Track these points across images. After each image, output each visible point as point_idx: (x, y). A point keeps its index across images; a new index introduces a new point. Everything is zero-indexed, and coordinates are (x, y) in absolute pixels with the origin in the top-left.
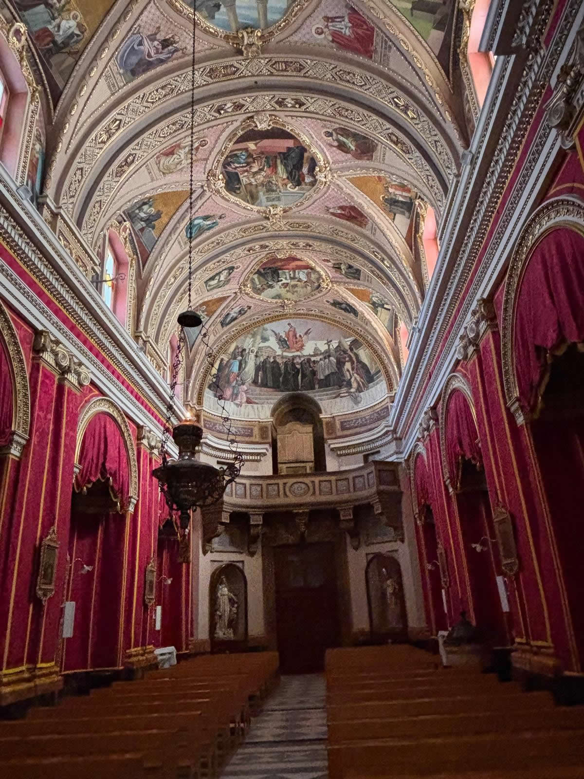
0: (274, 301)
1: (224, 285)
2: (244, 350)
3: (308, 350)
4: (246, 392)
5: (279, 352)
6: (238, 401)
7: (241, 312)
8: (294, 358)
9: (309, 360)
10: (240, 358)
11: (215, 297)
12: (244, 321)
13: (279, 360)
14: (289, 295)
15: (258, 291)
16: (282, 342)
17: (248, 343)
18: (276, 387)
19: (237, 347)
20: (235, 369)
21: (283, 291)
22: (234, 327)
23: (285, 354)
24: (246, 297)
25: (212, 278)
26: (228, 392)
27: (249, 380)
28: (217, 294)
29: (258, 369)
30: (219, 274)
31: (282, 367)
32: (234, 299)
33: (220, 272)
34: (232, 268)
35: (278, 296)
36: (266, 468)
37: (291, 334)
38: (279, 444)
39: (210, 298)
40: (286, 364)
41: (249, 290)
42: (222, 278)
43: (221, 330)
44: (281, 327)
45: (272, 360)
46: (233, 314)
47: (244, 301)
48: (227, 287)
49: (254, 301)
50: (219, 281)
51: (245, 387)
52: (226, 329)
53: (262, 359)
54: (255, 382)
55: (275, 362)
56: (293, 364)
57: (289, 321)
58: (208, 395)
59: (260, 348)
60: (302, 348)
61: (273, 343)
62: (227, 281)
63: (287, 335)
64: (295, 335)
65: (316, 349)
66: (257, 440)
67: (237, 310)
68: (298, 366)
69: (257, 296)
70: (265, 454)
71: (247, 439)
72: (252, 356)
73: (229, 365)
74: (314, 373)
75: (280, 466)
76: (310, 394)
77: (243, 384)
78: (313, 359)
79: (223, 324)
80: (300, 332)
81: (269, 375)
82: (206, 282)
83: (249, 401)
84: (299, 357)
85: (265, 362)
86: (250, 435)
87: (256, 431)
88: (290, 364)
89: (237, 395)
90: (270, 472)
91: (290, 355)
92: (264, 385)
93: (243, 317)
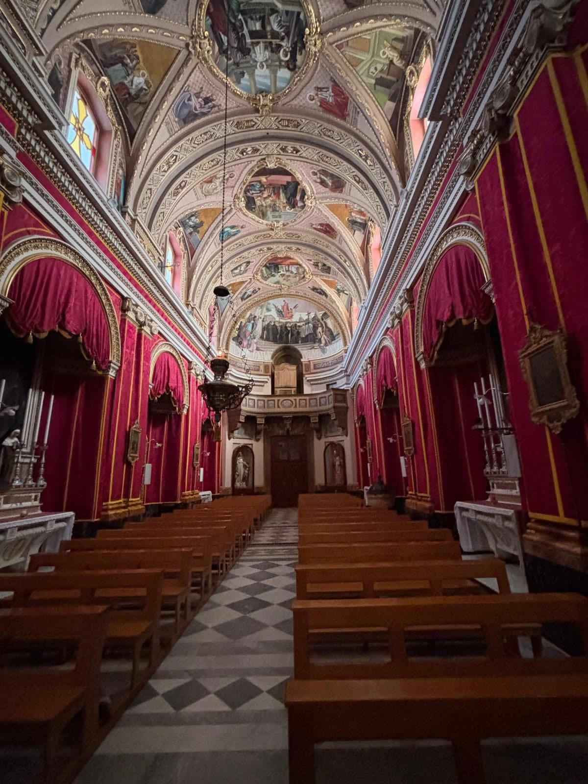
0: (275, 285)
1: (243, 273)
2: (255, 317)
3: (296, 319)
4: (256, 343)
5: (277, 319)
6: (250, 349)
7: (254, 292)
8: (287, 323)
9: (296, 325)
10: (253, 322)
11: (238, 281)
12: (255, 298)
13: (277, 324)
14: (285, 282)
15: (266, 278)
16: (280, 313)
17: (257, 312)
18: (275, 341)
19: (251, 315)
20: (250, 328)
21: (281, 279)
22: (249, 302)
23: (281, 320)
24: (258, 283)
25: (236, 268)
26: (245, 343)
27: (258, 336)
28: (239, 279)
29: (264, 329)
30: (240, 265)
31: (279, 328)
32: (250, 283)
33: (241, 265)
34: (248, 263)
35: (278, 282)
36: (267, 390)
37: (285, 307)
38: (275, 376)
39: (234, 282)
40: (281, 327)
41: (259, 277)
42: (242, 269)
43: (241, 303)
44: (279, 303)
45: (273, 324)
46: (249, 293)
47: (256, 285)
48: (245, 275)
49: (262, 285)
50: (240, 271)
51: (255, 340)
52: (244, 302)
53: (266, 323)
54: (262, 337)
55: (274, 325)
56: (286, 327)
57: (284, 299)
58: (233, 344)
59: (266, 316)
60: (291, 317)
61: (274, 313)
62: (246, 271)
63: (283, 307)
64: (288, 308)
65: (300, 318)
66: (262, 373)
67: (251, 290)
68: (289, 329)
69: (265, 282)
70: (267, 382)
71: (256, 372)
72: (261, 320)
73: (245, 326)
74: (298, 333)
75: (276, 389)
76: (297, 346)
77: (254, 338)
78: (298, 324)
79: (242, 299)
80: (291, 306)
81: (271, 334)
82: (232, 271)
83: (258, 349)
84: (290, 323)
85: (268, 325)
86: (258, 370)
87: (262, 368)
88: (284, 327)
89: (250, 345)
90: (270, 393)
91: (284, 321)
92: (267, 339)
93: (255, 295)
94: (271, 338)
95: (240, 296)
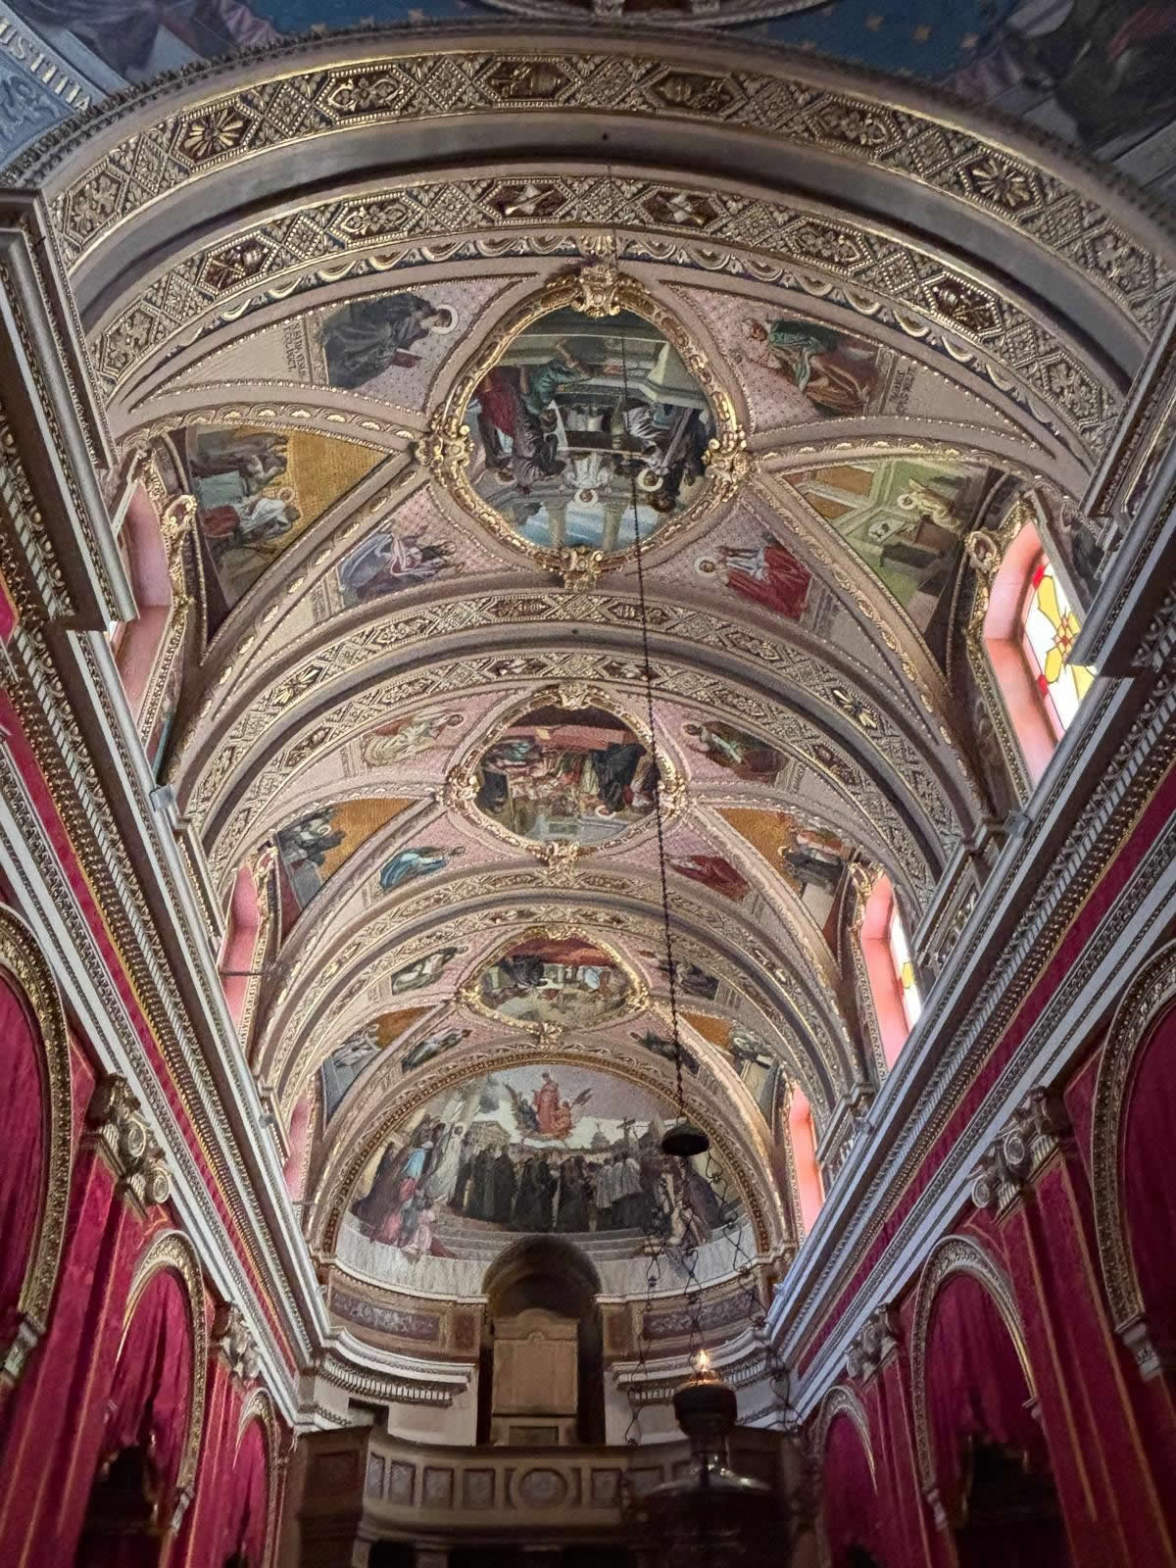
0: (521, 1024)
1: (427, 984)
2: (441, 1127)
3: (581, 1136)
4: (434, 1225)
5: (516, 1137)
6: (409, 1248)
7: (448, 1043)
8: (547, 1152)
9: (579, 1161)
10: (429, 1144)
11: (406, 1007)
12: (450, 1061)
13: (514, 1157)
14: (555, 1014)
15: (492, 1000)
16: (527, 1117)
17: (451, 1111)
18: (501, 1219)
19: (426, 1120)
20: (416, 1168)
21: (543, 1005)
22: (428, 1074)
23: (529, 1142)
24: (465, 1012)
25: (409, 969)
26: (394, 1224)
27: (443, 1199)
28: (409, 1000)
29: (465, 1171)
30: (422, 961)
31: (519, 1171)
32: (440, 1014)
33: (427, 958)
34: (450, 952)
35: (532, 1015)
36: (461, 1427)
37: (546, 1099)
38: (497, 1364)
39: (394, 1009)
40: (528, 1166)
41: (474, 996)
42: (428, 969)
43: (398, 1077)
44: (527, 1081)
45: (498, 1154)
46: (432, 1045)
47: (459, 1019)
48: (434, 988)
49: (481, 1022)
50: (421, 975)
51: (431, 1215)
52: (409, 1074)
53: (476, 1150)
54: (454, 1204)
55: (505, 1156)
56: (545, 1168)
57: (547, 1068)
58: (350, 1228)
59: (476, 1126)
60: (566, 1131)
61: (504, 1115)
62: (436, 977)
63: (538, 1099)
64: (555, 1102)
65: (598, 1138)
66: (446, 1349)
67: (440, 1036)
68: (555, 1174)
69: (488, 1012)
70: (462, 1388)
71: (425, 1346)
72: (457, 1140)
73: (403, 1158)
74: (589, 1192)
75: (495, 1422)
76: (578, 1242)
77: (428, 1206)
78: (589, 1159)
79: (407, 1064)
80: (566, 1096)
81: (488, 1188)
82: (395, 976)
83: (436, 1250)
84: (560, 1152)
85: (482, 1158)
86: (432, 1337)
87: (446, 1329)
88: (538, 1166)
89: (411, 1232)
90: (470, 1439)
91: (538, 1144)
93: (450, 1052)
94: (488, 1207)
95: (402, 1054)
